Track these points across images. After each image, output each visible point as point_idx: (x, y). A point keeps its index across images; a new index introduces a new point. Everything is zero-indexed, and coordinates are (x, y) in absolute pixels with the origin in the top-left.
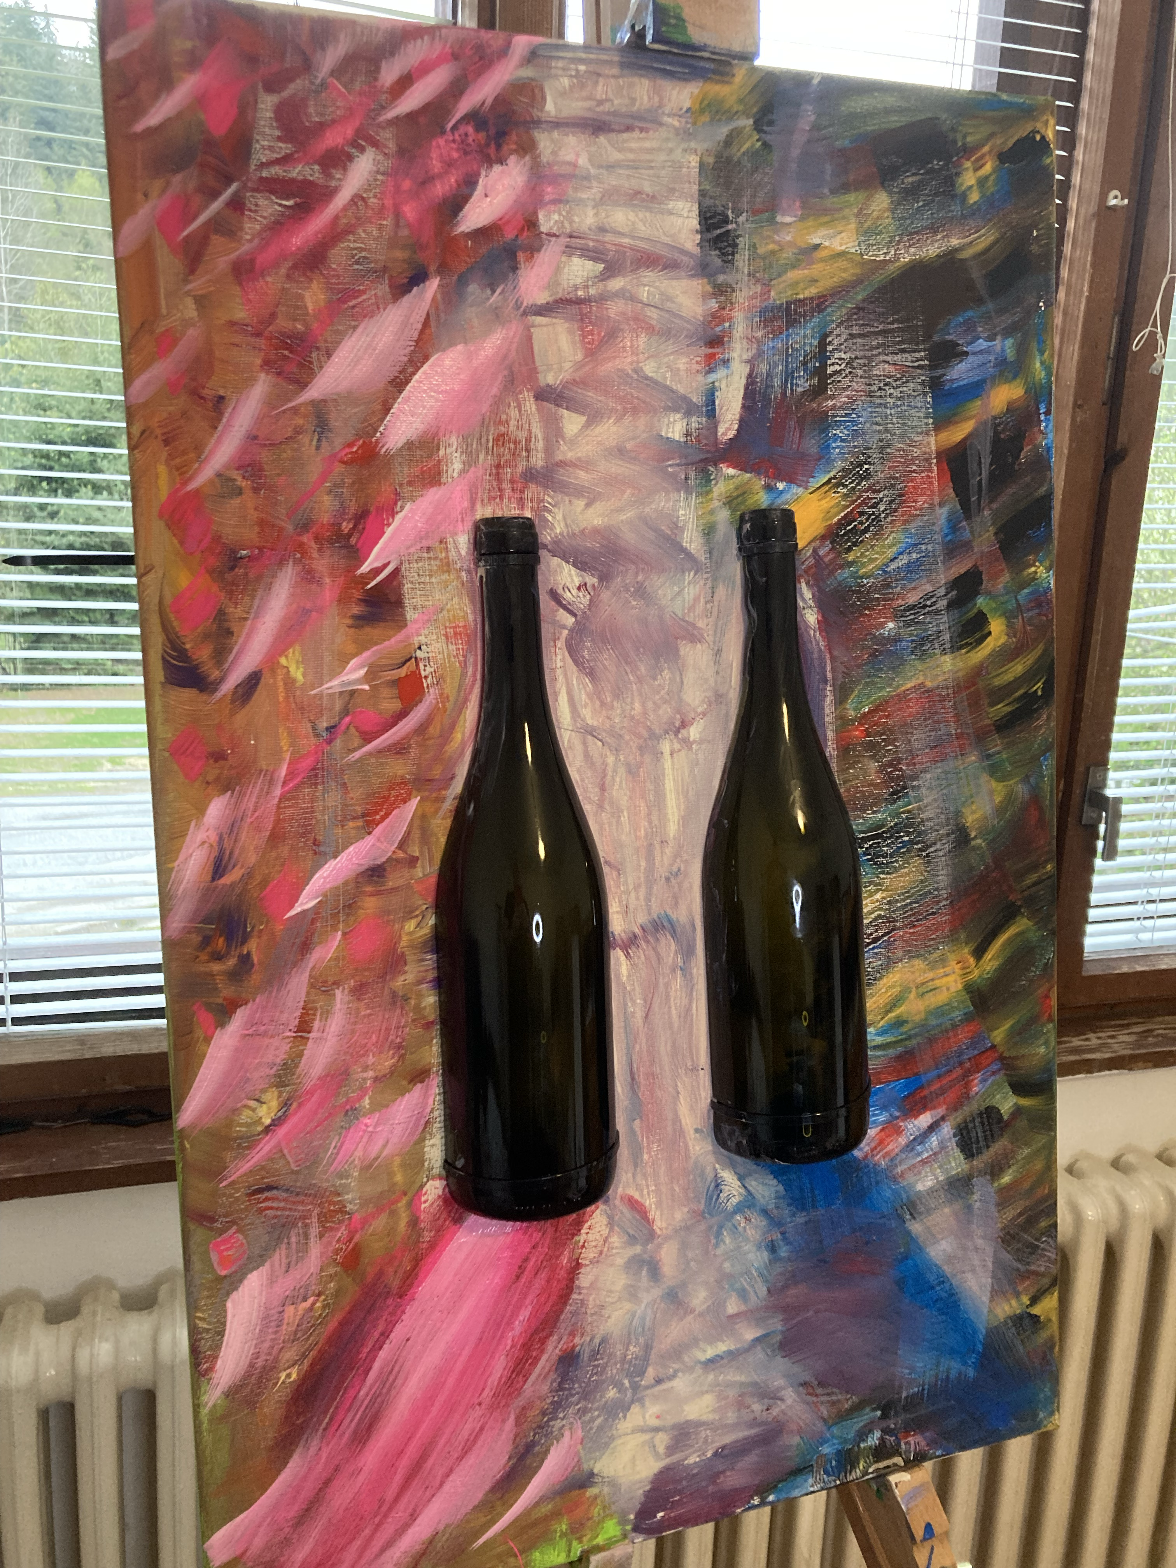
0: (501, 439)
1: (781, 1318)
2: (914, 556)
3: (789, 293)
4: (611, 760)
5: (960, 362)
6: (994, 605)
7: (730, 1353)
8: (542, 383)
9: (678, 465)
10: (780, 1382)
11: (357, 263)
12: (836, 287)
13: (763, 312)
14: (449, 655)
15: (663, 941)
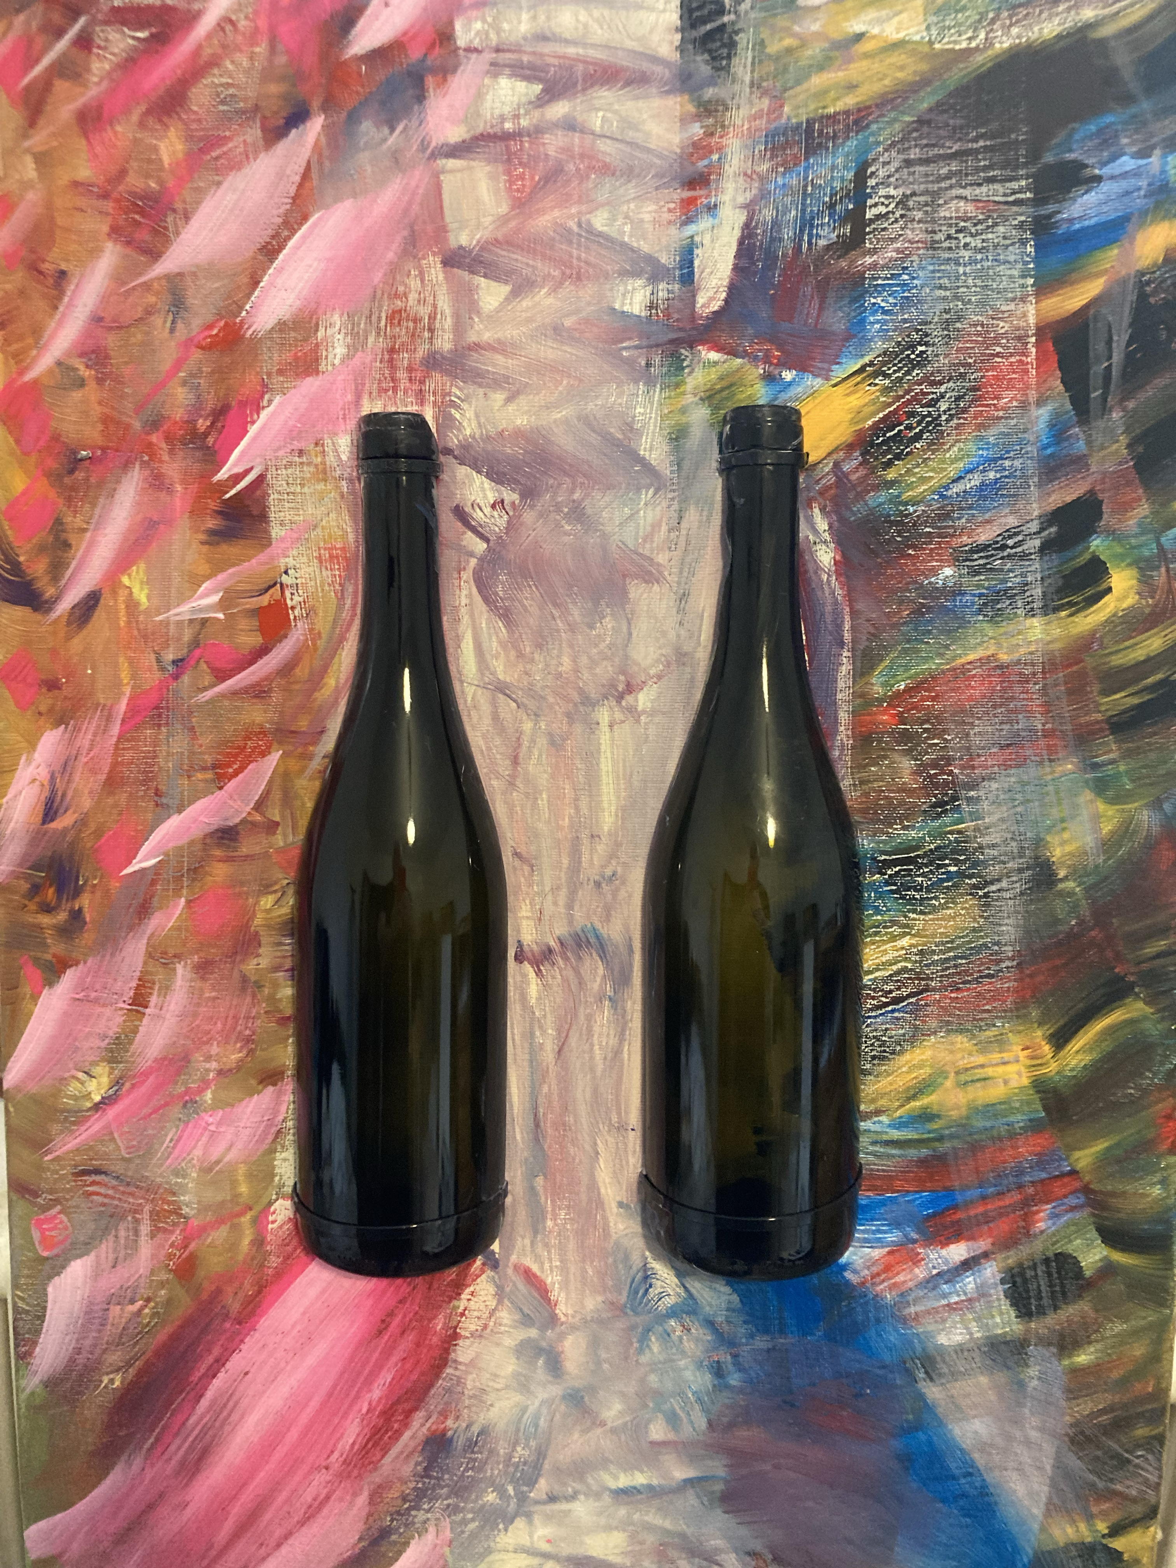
0: (397, 316)
1: (724, 1462)
2: (992, 475)
3: (812, 107)
4: (528, 726)
5: (1086, 192)
6: (1119, 550)
7: (650, 1488)
8: (453, 243)
9: (636, 347)
10: (718, 1542)
11: (223, 102)
12: (886, 93)
13: (771, 136)
14: (322, 582)
15: (587, 962)
